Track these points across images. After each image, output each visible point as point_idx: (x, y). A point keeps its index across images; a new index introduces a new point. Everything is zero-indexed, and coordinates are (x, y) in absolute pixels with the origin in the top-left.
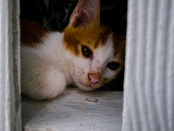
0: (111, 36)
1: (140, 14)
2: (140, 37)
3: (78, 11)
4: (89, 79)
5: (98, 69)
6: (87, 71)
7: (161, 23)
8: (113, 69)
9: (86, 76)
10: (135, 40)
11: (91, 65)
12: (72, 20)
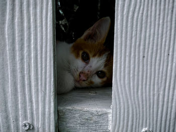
0: (107, 53)
1: (119, 50)
2: (119, 60)
3: (92, 30)
4: (80, 76)
5: (88, 71)
6: (80, 70)
7: (127, 54)
8: (100, 77)
9: (78, 73)
10: (116, 62)
11: (85, 67)
12: (85, 34)
